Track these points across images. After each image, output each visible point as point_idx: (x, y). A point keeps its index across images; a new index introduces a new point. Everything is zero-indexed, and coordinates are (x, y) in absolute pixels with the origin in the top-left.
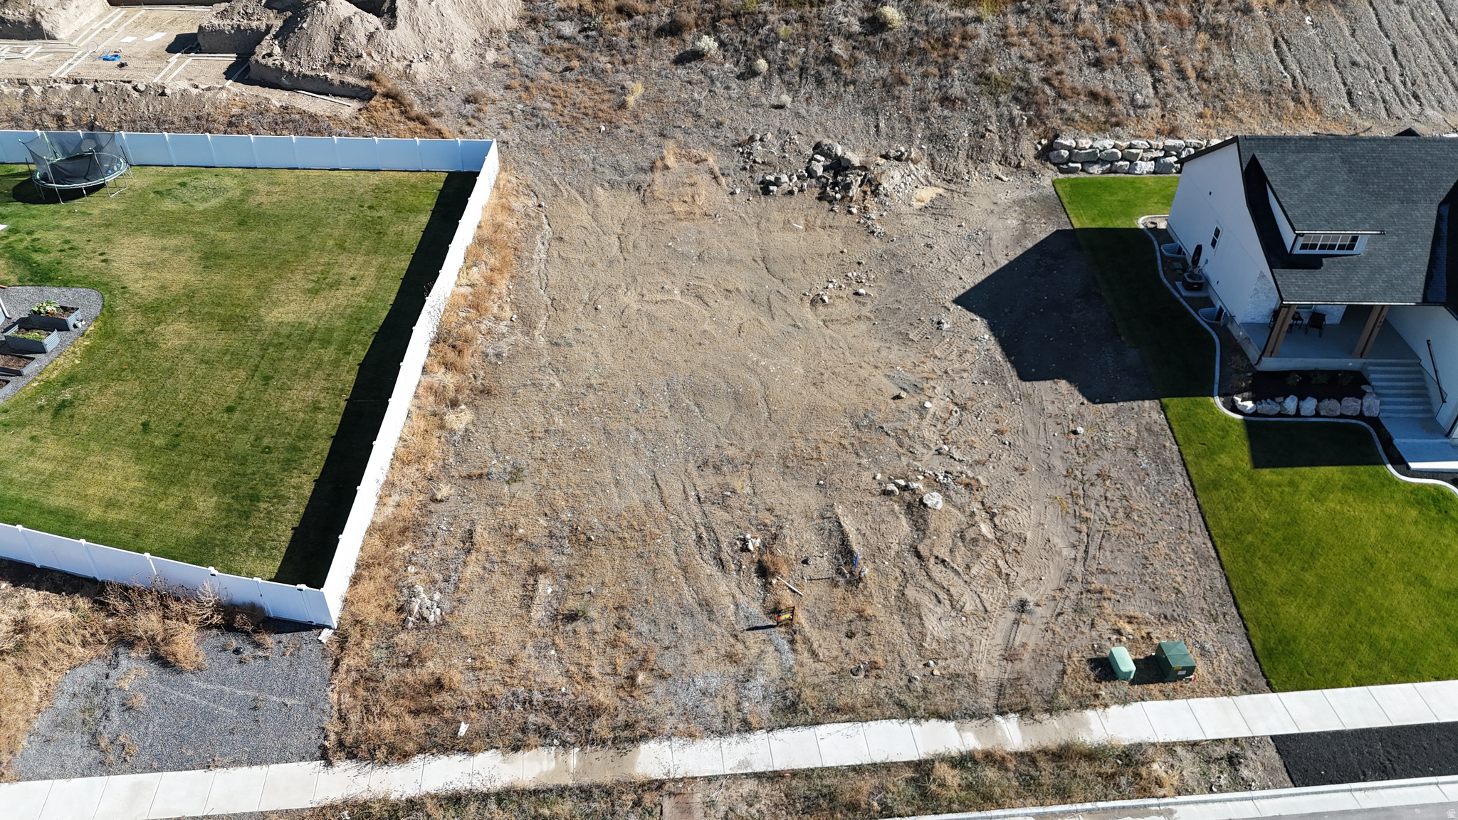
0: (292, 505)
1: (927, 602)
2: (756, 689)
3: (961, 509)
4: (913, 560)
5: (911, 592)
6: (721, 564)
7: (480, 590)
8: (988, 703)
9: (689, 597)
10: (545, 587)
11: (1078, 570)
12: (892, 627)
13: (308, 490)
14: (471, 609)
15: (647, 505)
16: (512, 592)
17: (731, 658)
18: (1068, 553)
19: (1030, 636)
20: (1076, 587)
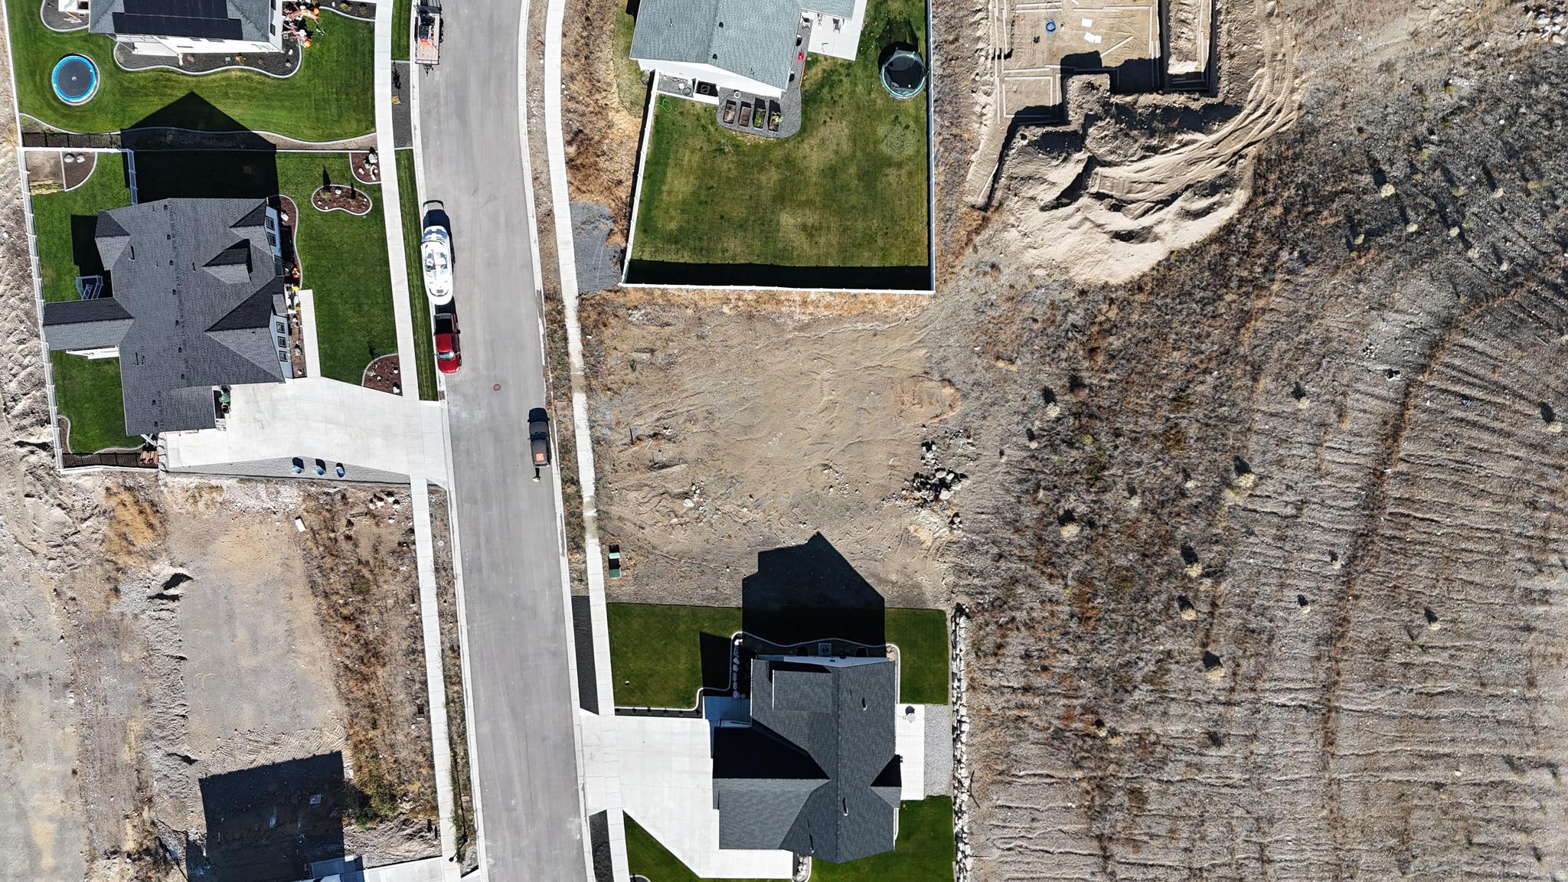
0: (675, 257)
1: (643, 494)
2: (606, 431)
3: (685, 513)
4: (661, 491)
5: (646, 488)
6: (658, 420)
7: (644, 333)
8: (601, 508)
9: (642, 408)
10: (645, 356)
11: (658, 552)
12: (633, 479)
13: (682, 261)
14: (636, 331)
15: (686, 390)
16: (643, 344)
17: (618, 423)
18: (665, 550)
19: (629, 527)
20: (650, 549)
